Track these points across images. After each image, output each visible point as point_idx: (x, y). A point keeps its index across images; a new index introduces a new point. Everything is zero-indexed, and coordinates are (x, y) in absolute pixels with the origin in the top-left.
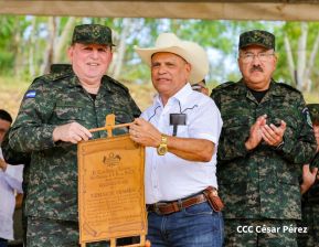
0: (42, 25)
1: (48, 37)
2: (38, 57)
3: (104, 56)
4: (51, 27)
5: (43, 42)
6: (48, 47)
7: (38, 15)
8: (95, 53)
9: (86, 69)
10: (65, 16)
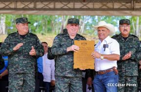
0: (60, 18)
1: (62, 21)
2: (59, 27)
3: (77, 27)
4: (63, 18)
5: (60, 23)
6: (62, 24)
7: (58, 15)
8: (74, 27)
9: (72, 31)
10: (67, 15)
